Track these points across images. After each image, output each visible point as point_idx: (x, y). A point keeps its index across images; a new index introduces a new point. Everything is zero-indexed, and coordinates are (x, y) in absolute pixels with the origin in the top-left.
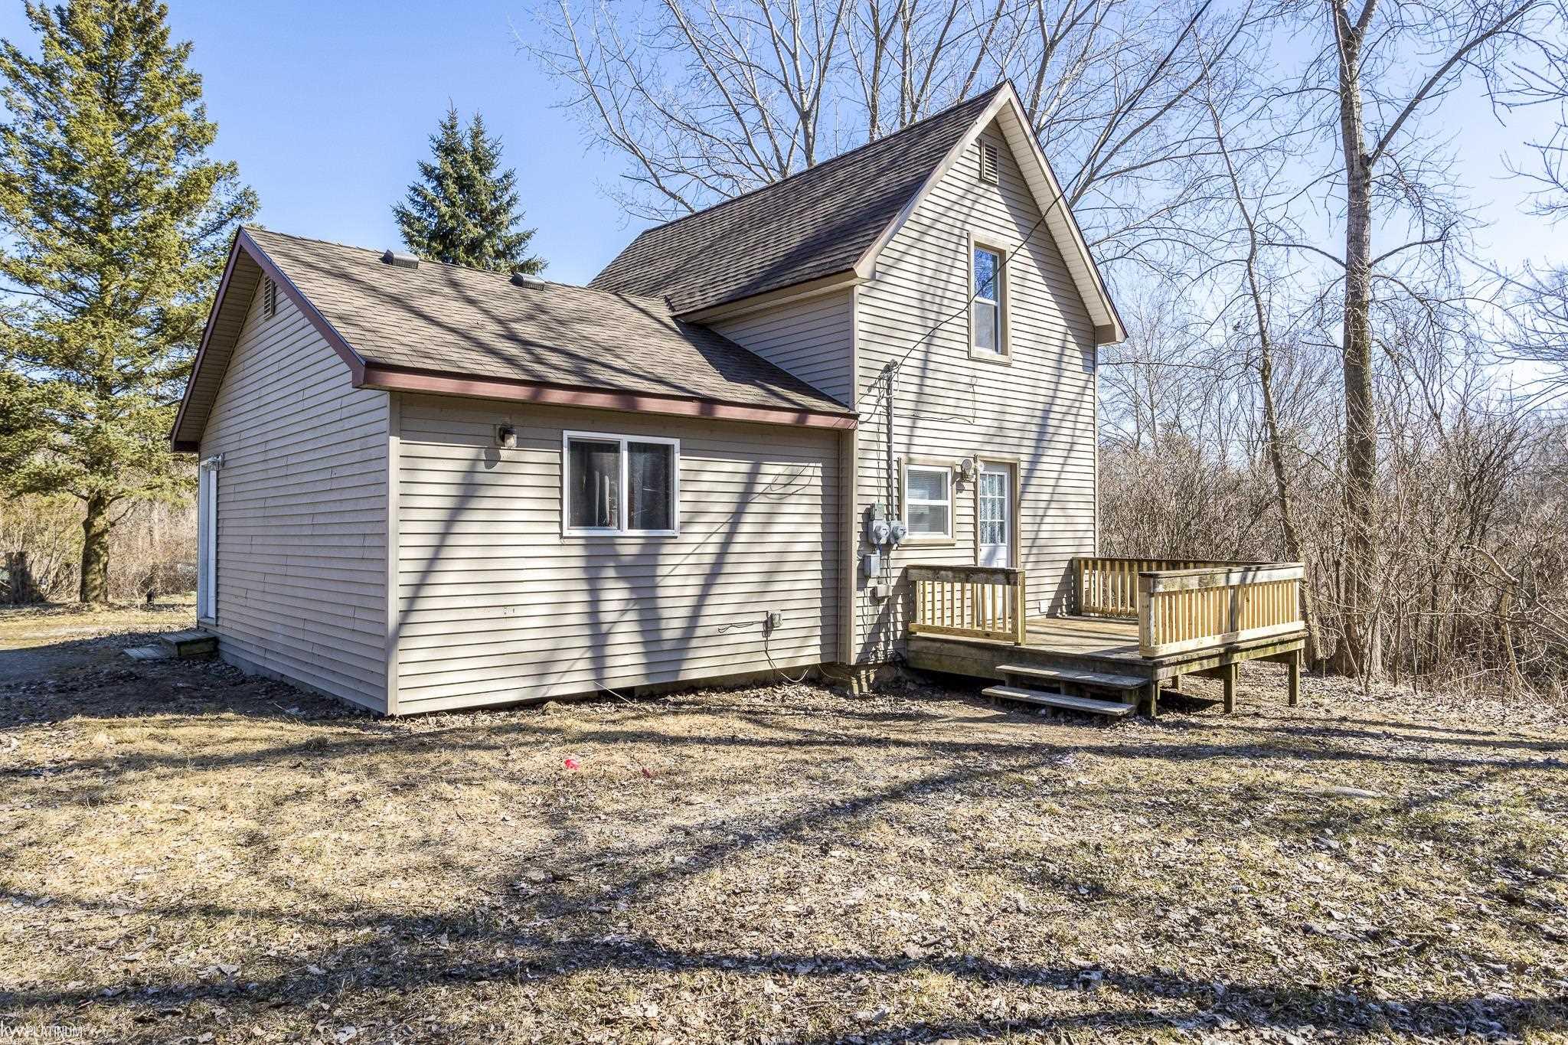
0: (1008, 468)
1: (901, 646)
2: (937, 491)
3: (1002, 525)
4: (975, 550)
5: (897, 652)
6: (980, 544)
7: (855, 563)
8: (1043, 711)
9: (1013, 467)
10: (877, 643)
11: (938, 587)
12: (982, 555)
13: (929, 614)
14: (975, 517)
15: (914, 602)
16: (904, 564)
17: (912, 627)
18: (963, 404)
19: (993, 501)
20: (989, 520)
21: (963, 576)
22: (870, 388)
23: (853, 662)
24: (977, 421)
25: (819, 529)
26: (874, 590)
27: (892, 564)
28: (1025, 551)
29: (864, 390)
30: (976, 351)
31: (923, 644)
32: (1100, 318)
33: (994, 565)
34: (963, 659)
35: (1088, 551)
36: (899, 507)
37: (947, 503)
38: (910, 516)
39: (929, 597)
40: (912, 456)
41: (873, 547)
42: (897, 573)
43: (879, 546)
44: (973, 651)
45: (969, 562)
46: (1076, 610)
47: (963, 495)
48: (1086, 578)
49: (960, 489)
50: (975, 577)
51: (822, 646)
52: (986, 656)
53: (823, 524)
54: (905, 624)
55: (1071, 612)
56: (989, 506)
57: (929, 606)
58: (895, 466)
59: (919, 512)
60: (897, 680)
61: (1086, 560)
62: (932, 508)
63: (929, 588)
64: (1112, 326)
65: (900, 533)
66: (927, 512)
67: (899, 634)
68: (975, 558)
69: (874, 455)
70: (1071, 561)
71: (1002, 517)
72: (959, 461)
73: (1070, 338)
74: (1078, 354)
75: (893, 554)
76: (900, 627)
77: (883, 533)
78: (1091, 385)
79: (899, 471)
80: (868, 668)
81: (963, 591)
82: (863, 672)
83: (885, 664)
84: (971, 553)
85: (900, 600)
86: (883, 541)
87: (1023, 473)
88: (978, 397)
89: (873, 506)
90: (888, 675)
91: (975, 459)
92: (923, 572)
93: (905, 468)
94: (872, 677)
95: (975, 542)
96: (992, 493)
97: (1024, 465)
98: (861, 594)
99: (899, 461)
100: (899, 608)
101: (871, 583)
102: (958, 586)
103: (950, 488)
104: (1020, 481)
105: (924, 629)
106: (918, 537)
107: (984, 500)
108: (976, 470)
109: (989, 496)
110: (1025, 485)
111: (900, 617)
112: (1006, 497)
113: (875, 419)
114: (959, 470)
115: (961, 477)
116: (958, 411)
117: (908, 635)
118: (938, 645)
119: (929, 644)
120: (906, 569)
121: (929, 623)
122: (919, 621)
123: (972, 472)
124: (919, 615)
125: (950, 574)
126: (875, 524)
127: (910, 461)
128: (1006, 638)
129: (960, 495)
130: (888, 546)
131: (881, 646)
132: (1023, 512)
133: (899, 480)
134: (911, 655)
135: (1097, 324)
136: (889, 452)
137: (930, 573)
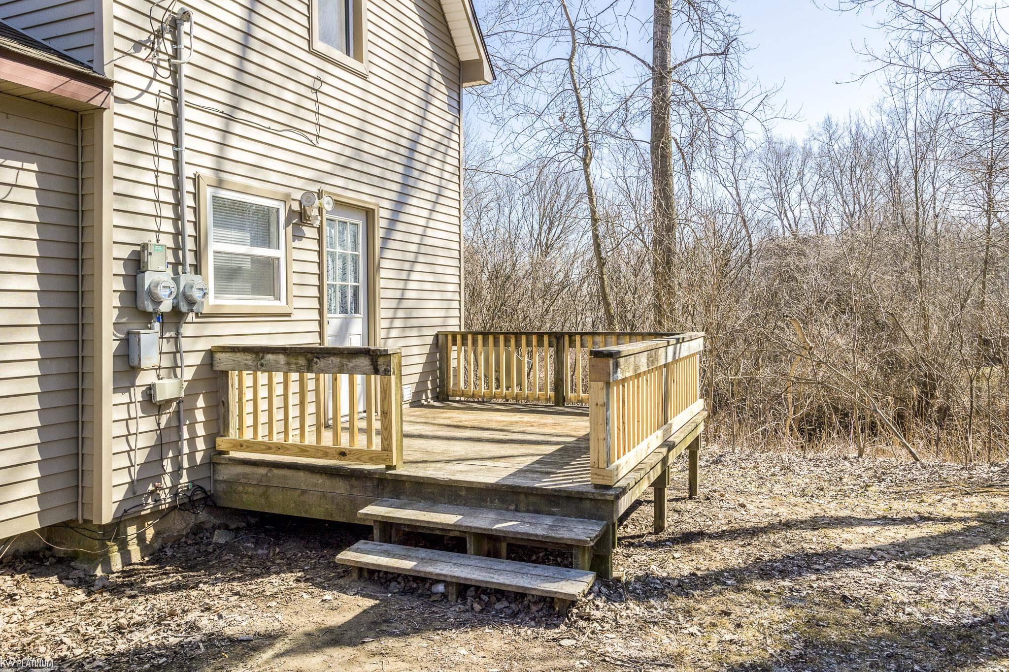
0: (363, 215)
1: (204, 474)
2: (265, 237)
3: (356, 290)
4: (321, 322)
5: (196, 487)
6: (327, 315)
7: (109, 344)
8: (441, 588)
9: (369, 214)
10: (158, 477)
11: (263, 378)
12: (330, 330)
13: (248, 421)
14: (320, 277)
15: (225, 404)
16: (205, 345)
17: (222, 443)
18: (302, 113)
19: (344, 258)
20: (339, 283)
21: (302, 361)
22: (139, 45)
23: (107, 517)
24: (323, 143)
25: (33, 284)
26: (149, 392)
27: (185, 344)
28: (385, 324)
29: (127, 46)
30: (319, 46)
31: (240, 469)
32: (468, 51)
33: (347, 345)
34: (304, 492)
35: (454, 325)
36: (198, 254)
37: (280, 253)
38: (217, 269)
39: (248, 394)
40: (224, 176)
41: (147, 318)
42: (195, 359)
43: (162, 317)
44: (320, 480)
45: (311, 340)
46: (442, 396)
47: (304, 243)
48: (453, 355)
49: (298, 236)
50: (322, 363)
51: (41, 498)
52: (341, 487)
53: (41, 276)
54: (211, 439)
55: (436, 398)
56: (339, 263)
57: (248, 408)
58: (188, 186)
59: (234, 265)
60: (198, 530)
61: (454, 335)
62: (256, 260)
63: (248, 380)
64: (480, 62)
65: (197, 295)
66: (247, 265)
67: (199, 457)
68: (321, 334)
69: (146, 162)
70: (437, 336)
71: (356, 279)
72: (298, 195)
73: (436, 76)
74: (443, 89)
75: (187, 330)
76: (201, 445)
77: (162, 293)
78: (456, 130)
79: (196, 196)
80: (140, 521)
81: (302, 382)
82: (132, 530)
83: (172, 508)
84: (315, 327)
85: (201, 403)
86: (166, 307)
87: (383, 223)
88: (323, 110)
89: (145, 246)
90: (179, 524)
91: (320, 194)
92: (239, 356)
93: (207, 193)
94: (150, 533)
95: (321, 311)
96: (342, 244)
97: (384, 213)
98: (124, 398)
99: (196, 180)
100: (200, 416)
101: (145, 379)
102: (294, 376)
103: (284, 233)
104: (380, 233)
105: (241, 445)
106: (233, 302)
107: (332, 254)
108: (320, 210)
109: (338, 250)
110: (385, 239)
111: (200, 430)
112: (361, 252)
113: (148, 100)
114: (296, 207)
115: (300, 218)
116: (296, 123)
117: (215, 457)
118: (263, 471)
119: (248, 470)
120: (211, 354)
121: (248, 435)
122: (233, 434)
123: (315, 212)
124: (234, 422)
125: (282, 358)
126: (149, 279)
127: (220, 184)
128: (373, 457)
129: (297, 244)
130: (177, 316)
131: (167, 481)
132: (383, 273)
133: (196, 210)
134: (221, 487)
135: (463, 58)
136: (177, 161)
137: (249, 358)
